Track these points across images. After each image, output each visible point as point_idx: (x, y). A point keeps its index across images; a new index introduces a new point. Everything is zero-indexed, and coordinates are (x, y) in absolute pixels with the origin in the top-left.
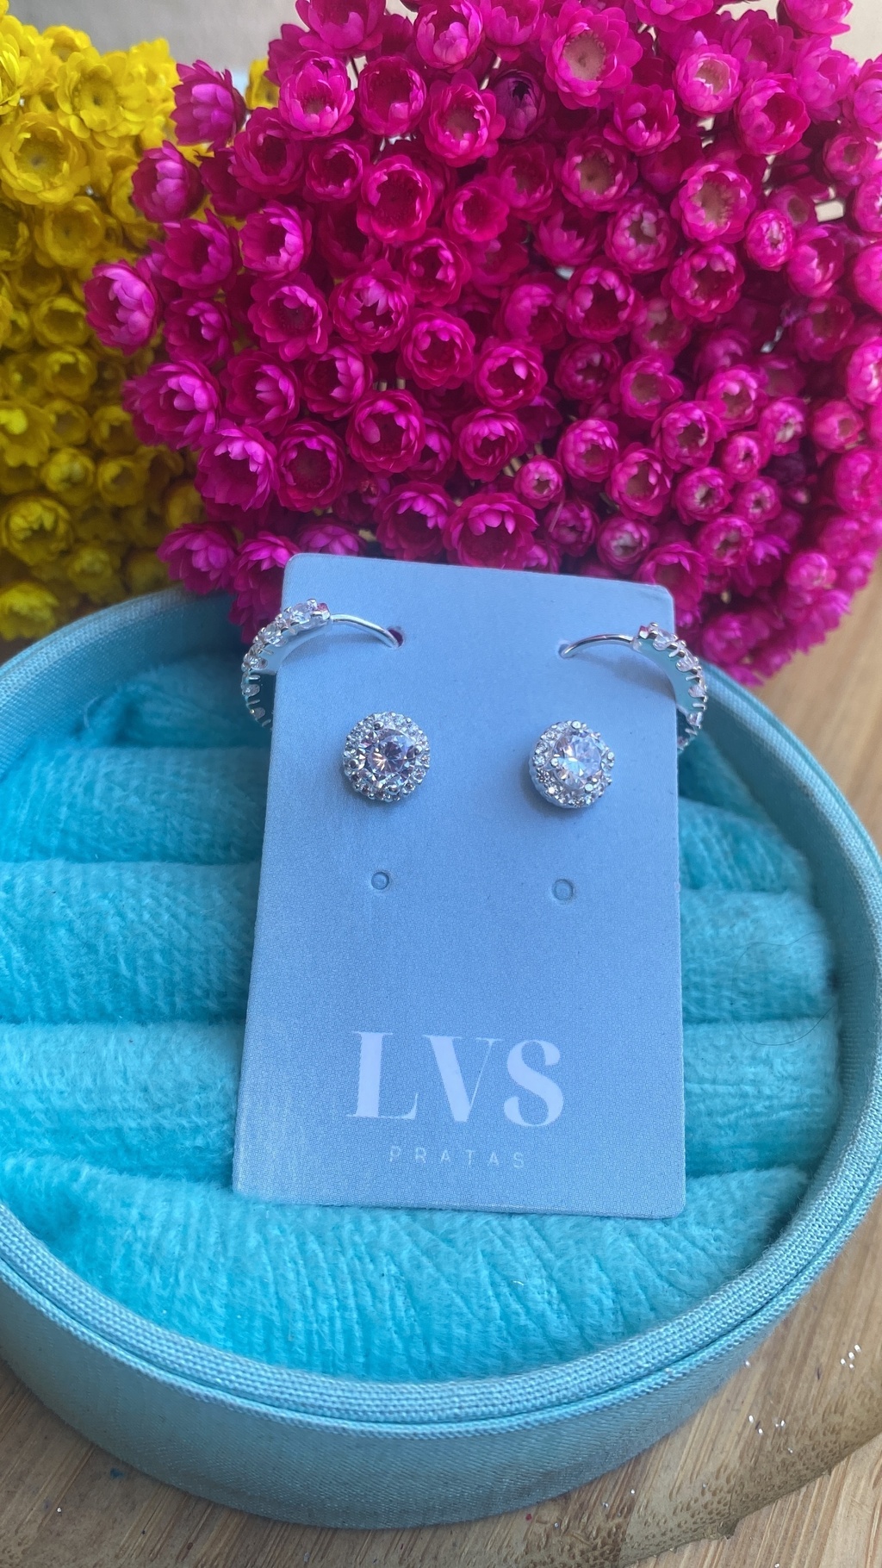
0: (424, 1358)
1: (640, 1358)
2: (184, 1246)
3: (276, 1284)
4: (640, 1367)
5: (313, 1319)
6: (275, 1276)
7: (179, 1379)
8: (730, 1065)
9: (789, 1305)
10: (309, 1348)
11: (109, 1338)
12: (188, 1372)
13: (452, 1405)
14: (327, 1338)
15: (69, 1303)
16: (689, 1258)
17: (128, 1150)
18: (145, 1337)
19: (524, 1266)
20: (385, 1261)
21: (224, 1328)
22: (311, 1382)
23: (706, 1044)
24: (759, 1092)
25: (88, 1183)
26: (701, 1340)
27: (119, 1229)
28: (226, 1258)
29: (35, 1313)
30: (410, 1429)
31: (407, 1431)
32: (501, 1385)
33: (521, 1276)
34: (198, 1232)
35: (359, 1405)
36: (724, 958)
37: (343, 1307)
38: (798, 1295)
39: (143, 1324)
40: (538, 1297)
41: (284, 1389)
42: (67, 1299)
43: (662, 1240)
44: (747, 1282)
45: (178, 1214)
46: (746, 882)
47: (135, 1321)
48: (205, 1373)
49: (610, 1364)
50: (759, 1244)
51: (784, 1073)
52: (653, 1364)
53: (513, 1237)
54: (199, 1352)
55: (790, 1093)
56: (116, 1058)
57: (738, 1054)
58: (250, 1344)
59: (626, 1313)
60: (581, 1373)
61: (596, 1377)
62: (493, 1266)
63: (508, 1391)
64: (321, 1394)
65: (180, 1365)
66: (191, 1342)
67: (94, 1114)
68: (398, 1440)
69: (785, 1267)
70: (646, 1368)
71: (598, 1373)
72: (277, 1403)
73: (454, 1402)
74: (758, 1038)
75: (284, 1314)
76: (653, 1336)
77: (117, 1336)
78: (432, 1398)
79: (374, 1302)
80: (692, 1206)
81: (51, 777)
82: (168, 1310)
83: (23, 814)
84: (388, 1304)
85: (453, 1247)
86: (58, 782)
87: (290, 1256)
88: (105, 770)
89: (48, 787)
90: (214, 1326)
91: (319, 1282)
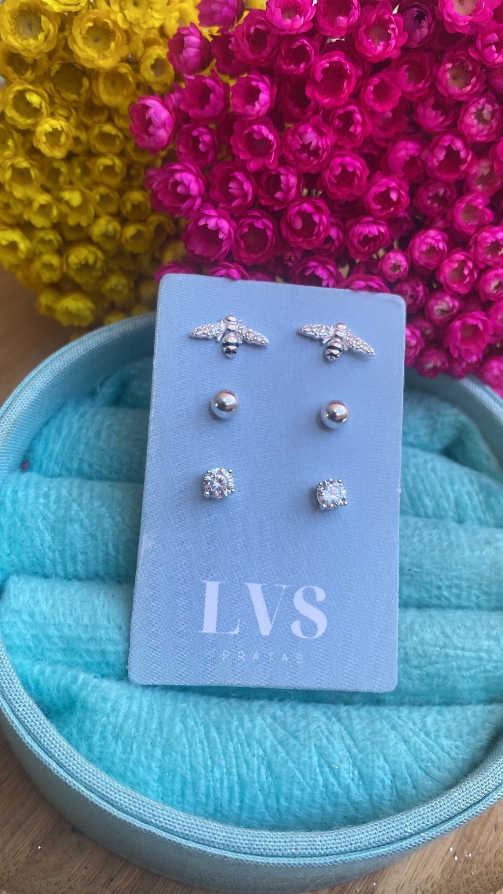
0: (275, 806)
1: (406, 826)
2: (137, 730)
3: (190, 756)
4: (406, 832)
5: (211, 779)
6: (190, 751)
7: (130, 817)
8: (473, 638)
9: (499, 799)
10: (207, 796)
11: (90, 788)
12: (135, 814)
13: (291, 847)
14: (219, 791)
15: (67, 765)
16: (439, 758)
17: (107, 664)
18: (111, 790)
19: (339, 756)
20: (256, 746)
21: (158, 780)
22: (207, 826)
23: (460, 624)
24: (490, 658)
25: (83, 685)
26: (444, 817)
27: (99, 715)
28: (161, 737)
29: (46, 769)
30: (265, 860)
31: (263, 861)
32: (322, 837)
33: (337, 761)
34: (146, 720)
35: (236, 842)
36: (475, 570)
37: (229, 773)
39: (110, 781)
40: (346, 776)
41: (192, 829)
42: (66, 763)
43: (424, 747)
44: (475, 783)
45: (134, 709)
46: (492, 521)
47: (106, 779)
48: (145, 815)
49: (388, 828)
50: (481, 752)
52: (414, 831)
53: (334, 738)
54: (143, 802)
56: (104, 607)
57: (479, 633)
58: (172, 790)
59: (398, 789)
60: (370, 832)
61: (379, 836)
62: (321, 755)
63: (325, 841)
64: (213, 834)
65: (131, 809)
66: (138, 795)
67: (89, 640)
68: (257, 866)
70: (409, 833)
71: (380, 834)
72: (187, 837)
73: (292, 845)
74: (492, 622)
75: (194, 775)
76: (415, 812)
78: (280, 842)
79: (248, 772)
80: (443, 725)
81: (75, 425)
82: (126, 767)
83: (57, 447)
84: (256, 773)
85: (297, 741)
86: (80, 429)
87: (200, 740)
88: (108, 422)
89: (74, 431)
90: (151, 778)
91: (216, 758)
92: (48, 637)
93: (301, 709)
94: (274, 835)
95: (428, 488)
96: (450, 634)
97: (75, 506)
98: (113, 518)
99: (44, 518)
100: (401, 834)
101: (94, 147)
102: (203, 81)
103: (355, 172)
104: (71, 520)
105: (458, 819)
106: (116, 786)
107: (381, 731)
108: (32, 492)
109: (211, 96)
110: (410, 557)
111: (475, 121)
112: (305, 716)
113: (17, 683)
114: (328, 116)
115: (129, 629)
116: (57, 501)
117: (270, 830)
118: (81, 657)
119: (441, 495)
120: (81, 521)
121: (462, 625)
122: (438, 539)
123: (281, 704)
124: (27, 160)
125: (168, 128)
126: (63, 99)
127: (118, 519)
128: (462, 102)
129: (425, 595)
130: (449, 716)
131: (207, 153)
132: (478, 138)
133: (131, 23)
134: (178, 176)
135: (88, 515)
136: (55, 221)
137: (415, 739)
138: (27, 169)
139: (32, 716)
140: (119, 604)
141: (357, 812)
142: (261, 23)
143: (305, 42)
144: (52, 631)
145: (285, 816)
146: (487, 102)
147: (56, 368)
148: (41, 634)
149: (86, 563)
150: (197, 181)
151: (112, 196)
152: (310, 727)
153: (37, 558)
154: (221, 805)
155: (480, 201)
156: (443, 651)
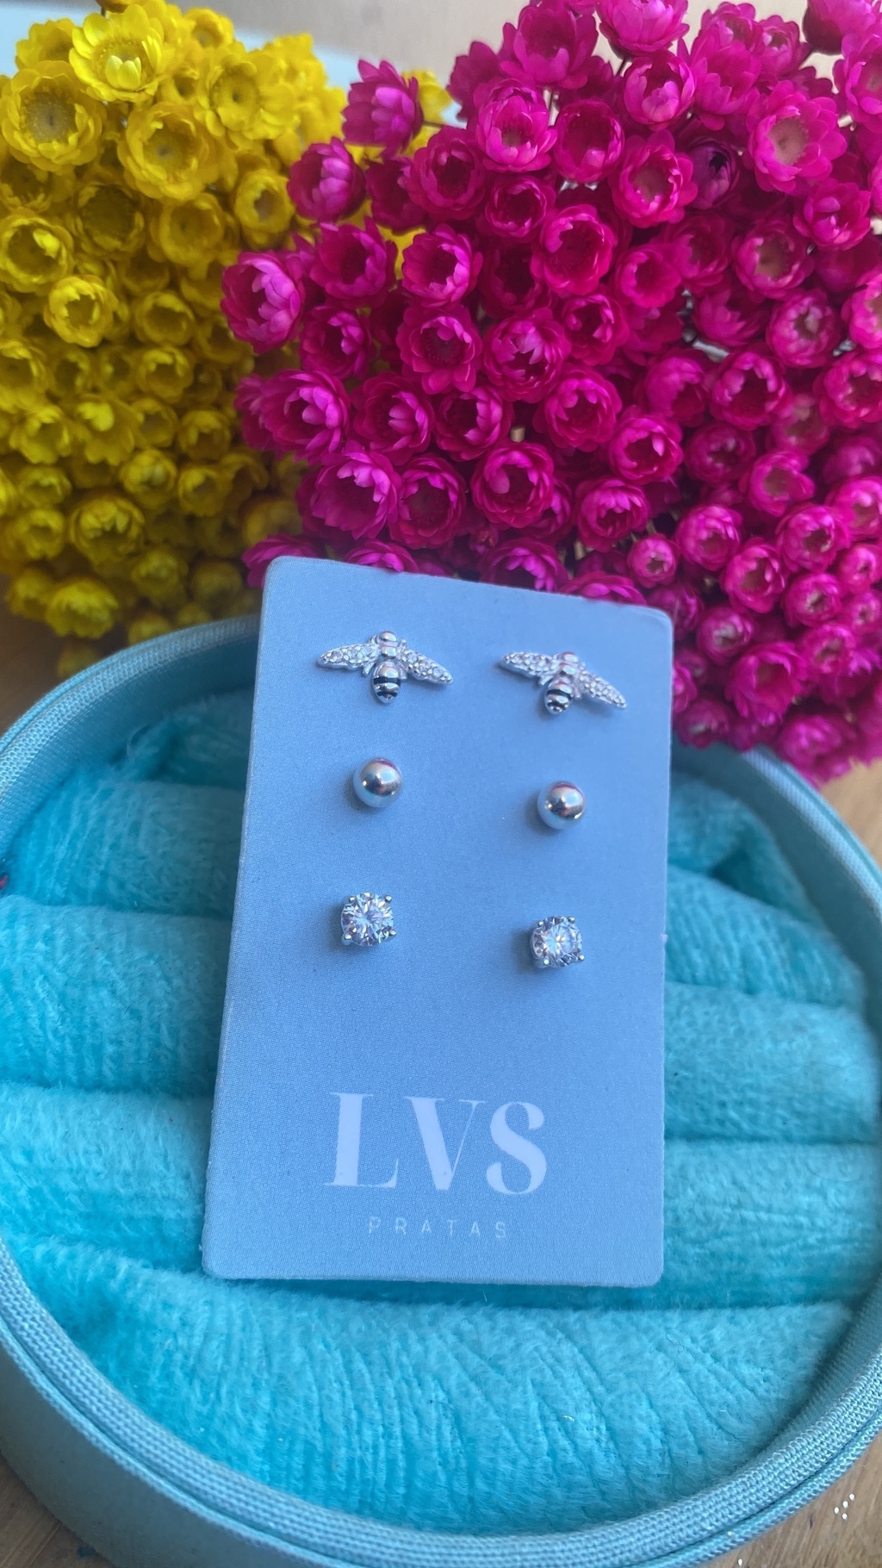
0: (465, 1492)
1: (703, 1519)
2: (227, 1361)
3: (321, 1405)
4: (703, 1530)
5: (356, 1445)
6: (320, 1397)
7: (231, 1521)
8: (784, 1192)
9: (849, 1467)
10: (350, 1476)
11: (156, 1469)
12: (239, 1512)
14: (370, 1466)
15: (113, 1426)
16: (738, 1399)
17: (165, 1241)
18: (195, 1471)
19: (573, 1399)
20: (433, 1385)
21: (264, 1451)
22: (368, 1530)
24: (813, 1224)
25: (127, 1280)
26: (764, 1502)
27: (159, 1335)
28: (270, 1374)
29: (76, 1435)
32: (564, 1543)
33: (571, 1410)
34: (241, 1342)
35: (418, 1559)
36: (780, 1075)
37: (388, 1435)
38: (858, 1456)
40: (587, 1434)
42: (112, 1422)
43: (713, 1381)
44: (811, 1441)
45: (220, 1322)
46: (802, 992)
48: (258, 1516)
49: (674, 1524)
50: (806, 1386)
51: (837, 1204)
52: (716, 1527)
53: (564, 1367)
54: (252, 1490)
55: (842, 1227)
56: (156, 1139)
57: (793, 1182)
58: (289, 1468)
59: (673, 1455)
60: (644, 1533)
61: (659, 1539)
62: (544, 1398)
63: (570, 1550)
64: (379, 1545)
65: (231, 1505)
66: (243, 1478)
67: (132, 1200)
69: (848, 1426)
70: (709, 1531)
71: (662, 1534)
72: (330, 1553)
73: (515, 1561)
74: (811, 1163)
75: (327, 1440)
76: (716, 1495)
77: (164, 1469)
78: (494, 1555)
79: (420, 1431)
80: (742, 1342)
81: (94, 812)
82: (207, 1429)
83: (62, 851)
84: (434, 1433)
85: (502, 1374)
86: (102, 819)
87: (336, 1375)
88: (151, 809)
89: (91, 823)
90: (252, 1447)
91: (365, 1407)
92: (58, 1193)
93: (502, 1318)
94: (484, 1543)
95: (698, 933)
96: (746, 1185)
97: (100, 957)
98: (168, 980)
99: (45, 978)
100: (695, 1533)
101: (142, 330)
102: (355, 235)
103: (599, 403)
104: (94, 983)
105: (785, 1505)
106: (204, 1465)
107: (640, 1354)
108: (22, 931)
109: (368, 261)
110: (676, 1051)
111: (795, 334)
112: (510, 1331)
113: (17, 1278)
114: (560, 308)
115: (204, 1180)
116: (69, 947)
117: (475, 1535)
118: (118, 1229)
119: (717, 947)
120: (113, 983)
121: (766, 1168)
122: (720, 1021)
123: (468, 1310)
124: (25, 345)
125: (292, 310)
126: (96, 246)
127: (177, 982)
128: (774, 301)
129: (700, 1118)
130: (750, 1325)
131: (353, 356)
132: (798, 361)
133: (227, 129)
134: (305, 393)
135: (125, 974)
136: (65, 454)
137: (697, 1367)
138: (25, 362)
139: (47, 1338)
140: (183, 1136)
141: (604, 1499)
142: (459, 147)
143: (534, 186)
144: (65, 1182)
145: (483, 1510)
146: (815, 304)
147: (67, 711)
148: (46, 1189)
149: (118, 1059)
150: (337, 403)
151: (165, 416)
152: (523, 1348)
154: (373, 1495)
155: (794, 462)
156: (737, 1213)
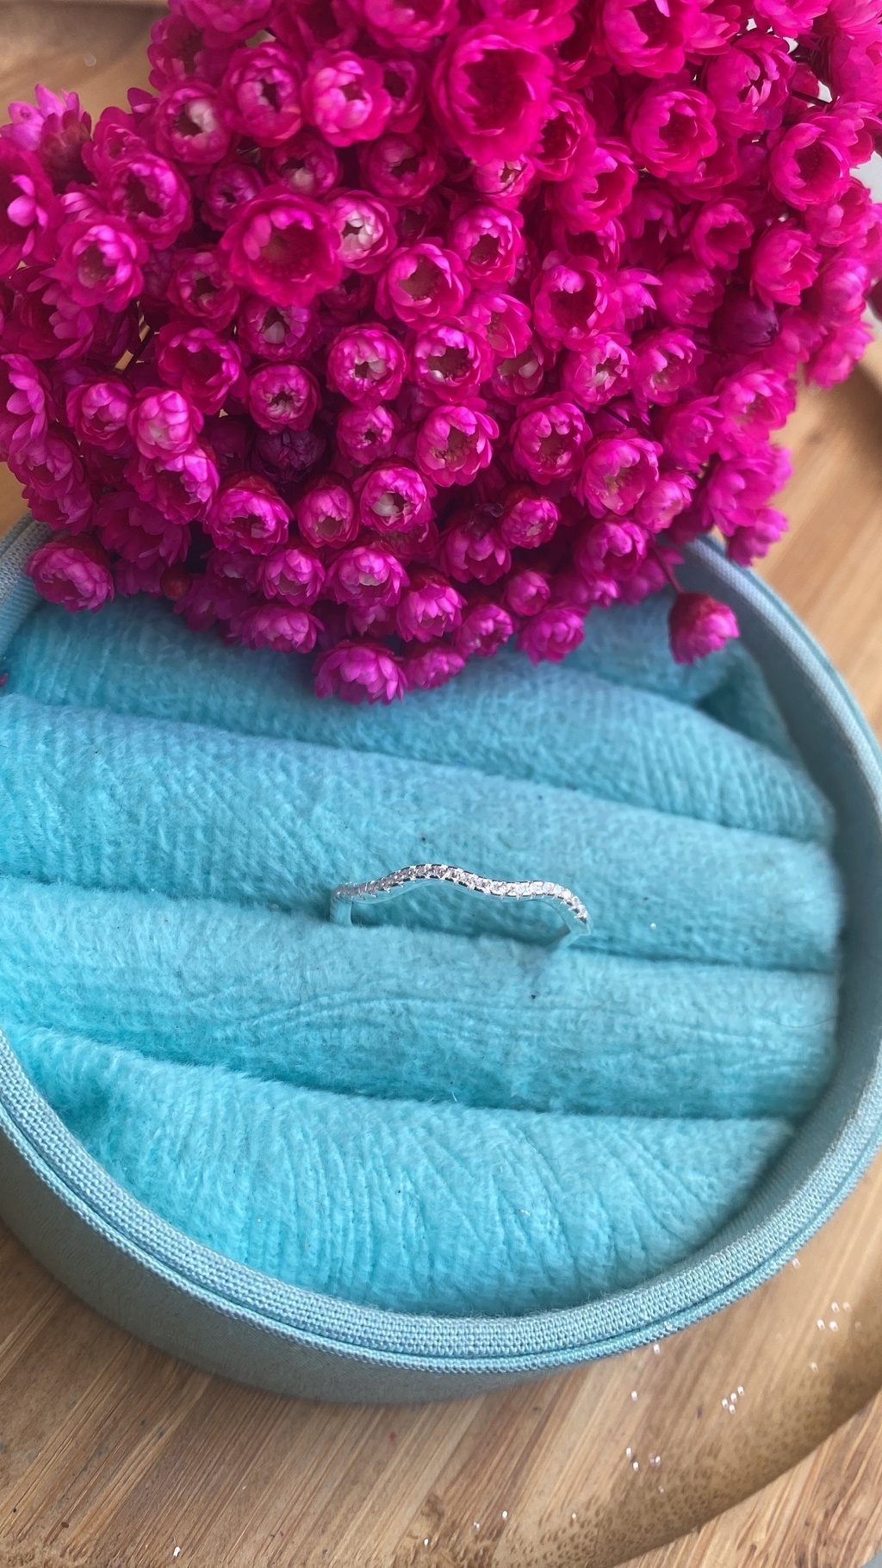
0: (426, 1272)
2: (210, 1147)
3: (296, 1191)
4: (641, 1319)
5: (328, 1228)
6: (296, 1184)
7: (211, 1295)
8: (741, 1015)
9: (778, 1270)
10: (321, 1254)
11: (144, 1247)
12: (220, 1289)
13: (467, 1342)
14: (339, 1247)
15: (105, 1207)
16: (683, 1203)
17: (157, 1035)
18: (181, 1251)
19: (531, 1195)
20: (402, 1176)
21: (243, 1230)
22: (337, 1308)
23: (720, 990)
24: (765, 1046)
25: (119, 1070)
26: (698, 1297)
27: (149, 1124)
28: (250, 1162)
29: (71, 1214)
30: (426, 1362)
32: (514, 1326)
33: (528, 1204)
34: (224, 1132)
36: (746, 905)
37: (358, 1219)
38: (787, 1261)
39: (178, 1236)
40: (541, 1227)
41: (311, 1314)
42: (104, 1203)
43: (660, 1185)
45: (205, 1114)
46: (775, 825)
47: (171, 1232)
48: (236, 1292)
49: (615, 1314)
50: (746, 1194)
51: (790, 1029)
52: (653, 1318)
53: (524, 1166)
54: (233, 1270)
55: (792, 1050)
56: (151, 939)
57: (749, 1004)
58: (265, 1246)
59: (619, 1250)
60: (587, 1320)
62: (503, 1193)
64: (346, 1321)
65: (213, 1281)
66: (225, 1259)
67: (127, 995)
68: (413, 1371)
69: (780, 1234)
70: (646, 1321)
71: (604, 1322)
72: (303, 1327)
73: (469, 1340)
74: (769, 990)
75: (302, 1222)
76: (656, 1290)
78: (450, 1334)
79: (387, 1218)
80: (690, 1151)
82: (191, 1209)
84: (400, 1220)
85: (467, 1168)
87: (312, 1164)
90: (233, 1227)
91: (338, 1194)
93: (469, 1116)
94: (442, 1324)
96: (705, 1006)
97: (100, 761)
99: (46, 779)
104: (93, 785)
105: (718, 1301)
107: (595, 1157)
108: (23, 732)
110: (650, 878)
112: (476, 1128)
113: (17, 1069)
116: (69, 750)
117: (434, 1316)
118: (114, 1022)
120: (112, 788)
121: (724, 991)
123: (437, 1107)
127: (174, 789)
129: (666, 940)
130: (699, 1136)
135: (124, 779)
137: (646, 1171)
139: (44, 1125)
140: (175, 936)
141: (552, 1285)
145: (441, 1289)
148: (43, 982)
152: (487, 1144)
153: (32, 847)
154: (341, 1271)
156: (695, 1033)
